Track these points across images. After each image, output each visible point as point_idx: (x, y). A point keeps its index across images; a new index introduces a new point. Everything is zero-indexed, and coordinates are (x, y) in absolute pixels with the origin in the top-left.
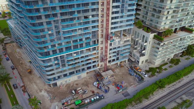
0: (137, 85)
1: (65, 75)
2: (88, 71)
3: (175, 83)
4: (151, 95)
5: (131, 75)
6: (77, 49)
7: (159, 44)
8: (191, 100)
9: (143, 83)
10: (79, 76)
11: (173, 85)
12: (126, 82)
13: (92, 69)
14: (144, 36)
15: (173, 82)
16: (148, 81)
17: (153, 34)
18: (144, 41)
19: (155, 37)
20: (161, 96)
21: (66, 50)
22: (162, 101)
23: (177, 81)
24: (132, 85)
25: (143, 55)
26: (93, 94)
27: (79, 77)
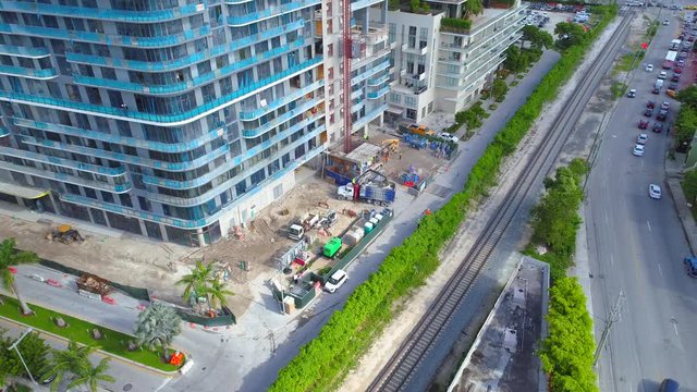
0: (450, 164)
1: (241, 188)
2: (300, 162)
3: (526, 137)
4: (497, 175)
5: (417, 147)
6: (268, 80)
7: (459, 41)
8: (585, 158)
9: (461, 156)
10: (277, 187)
11: (527, 142)
12: (418, 167)
13: (310, 155)
14: (413, 30)
15: (522, 137)
16: (467, 150)
17: (438, 18)
18: (417, 45)
19: (445, 25)
20: (519, 169)
21: (239, 84)
22: (529, 180)
23: (529, 132)
24: (437, 168)
25: (423, 88)
26: (353, 219)
27: (277, 190)
